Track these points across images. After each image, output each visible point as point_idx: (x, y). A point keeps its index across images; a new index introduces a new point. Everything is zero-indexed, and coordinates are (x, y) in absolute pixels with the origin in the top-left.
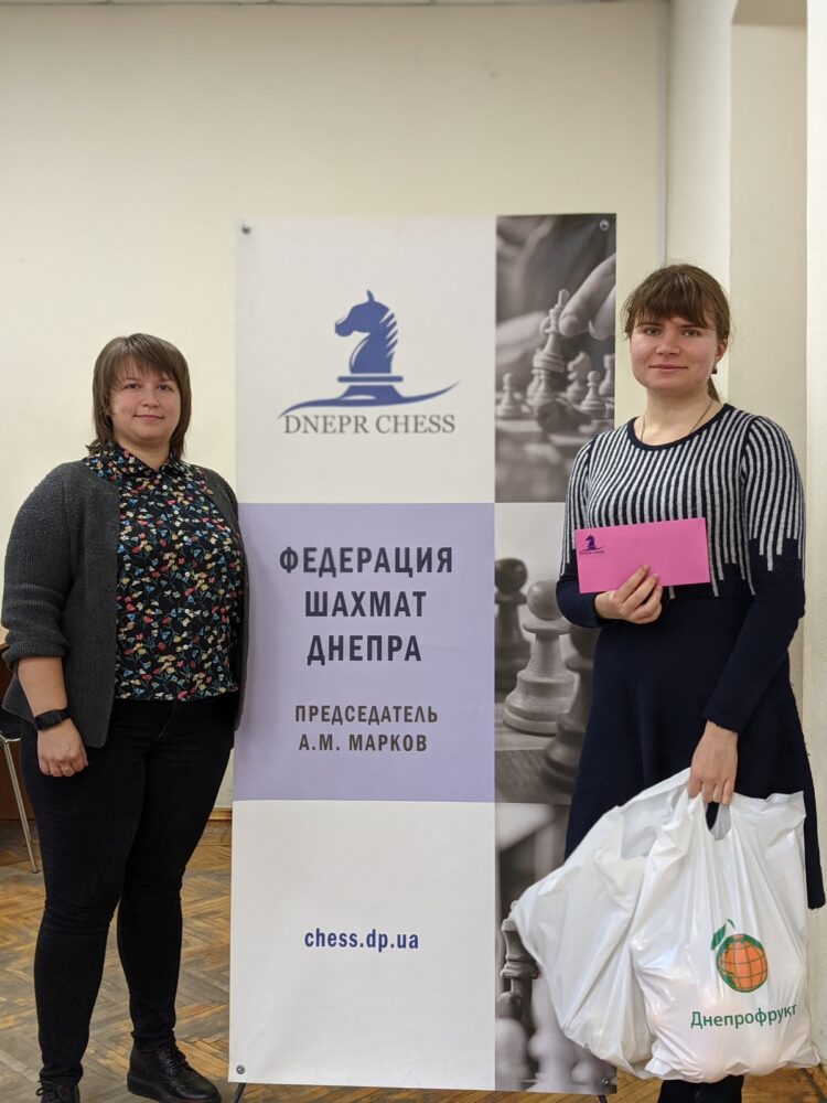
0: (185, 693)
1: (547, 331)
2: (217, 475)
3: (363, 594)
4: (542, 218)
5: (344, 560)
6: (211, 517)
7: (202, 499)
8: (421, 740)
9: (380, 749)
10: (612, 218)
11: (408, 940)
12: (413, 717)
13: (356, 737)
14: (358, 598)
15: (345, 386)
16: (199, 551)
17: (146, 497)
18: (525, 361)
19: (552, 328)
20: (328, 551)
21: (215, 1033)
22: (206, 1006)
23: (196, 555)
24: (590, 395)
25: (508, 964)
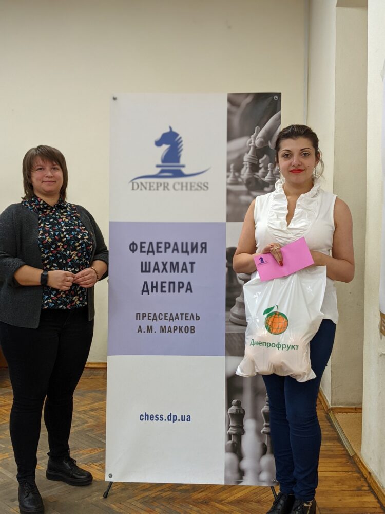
0: (70, 305)
1: (250, 145)
2: (83, 208)
3: (167, 263)
4: (248, 94)
5: (158, 247)
6: (79, 226)
7: (74, 218)
8: (193, 328)
9: (174, 332)
10: (279, 95)
11: (186, 418)
12: (189, 318)
13: (163, 327)
14: (164, 265)
15: (159, 169)
16: (73, 241)
17: (48, 218)
18: (240, 158)
19: (252, 144)
20: (151, 243)
21: (99, 461)
22: (95, 449)
23: (71, 244)
24: (269, 174)
25: (230, 428)
